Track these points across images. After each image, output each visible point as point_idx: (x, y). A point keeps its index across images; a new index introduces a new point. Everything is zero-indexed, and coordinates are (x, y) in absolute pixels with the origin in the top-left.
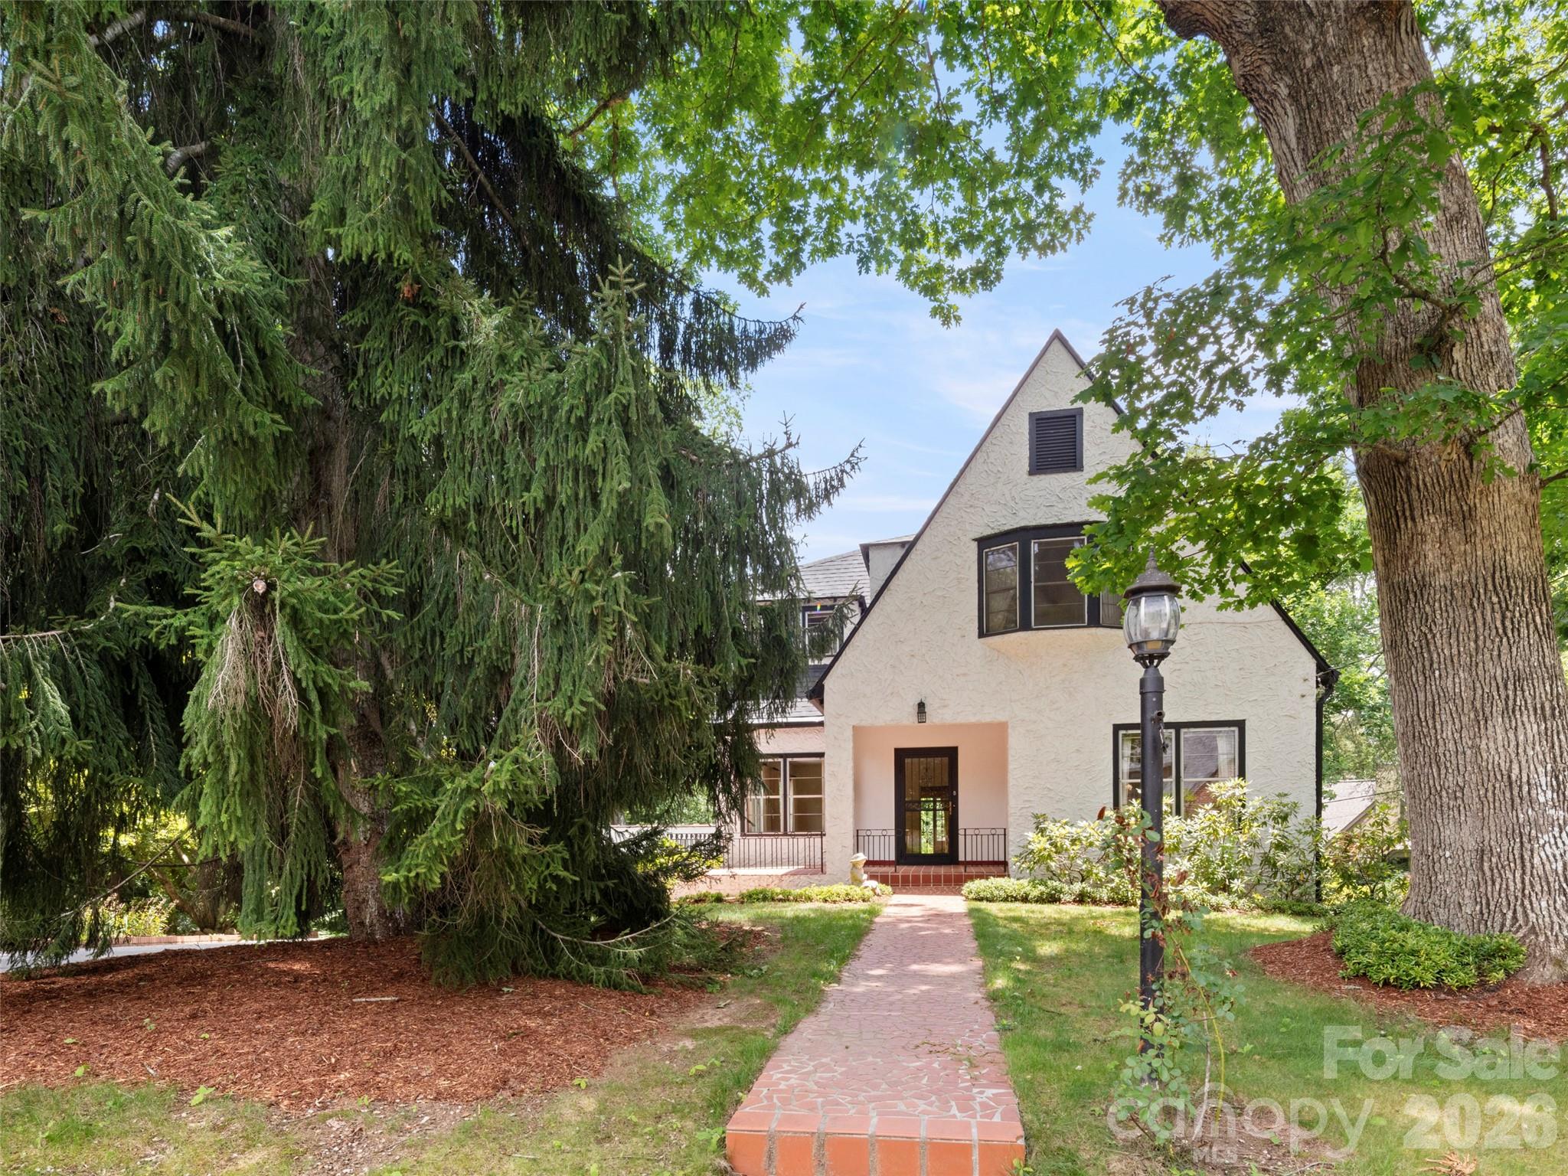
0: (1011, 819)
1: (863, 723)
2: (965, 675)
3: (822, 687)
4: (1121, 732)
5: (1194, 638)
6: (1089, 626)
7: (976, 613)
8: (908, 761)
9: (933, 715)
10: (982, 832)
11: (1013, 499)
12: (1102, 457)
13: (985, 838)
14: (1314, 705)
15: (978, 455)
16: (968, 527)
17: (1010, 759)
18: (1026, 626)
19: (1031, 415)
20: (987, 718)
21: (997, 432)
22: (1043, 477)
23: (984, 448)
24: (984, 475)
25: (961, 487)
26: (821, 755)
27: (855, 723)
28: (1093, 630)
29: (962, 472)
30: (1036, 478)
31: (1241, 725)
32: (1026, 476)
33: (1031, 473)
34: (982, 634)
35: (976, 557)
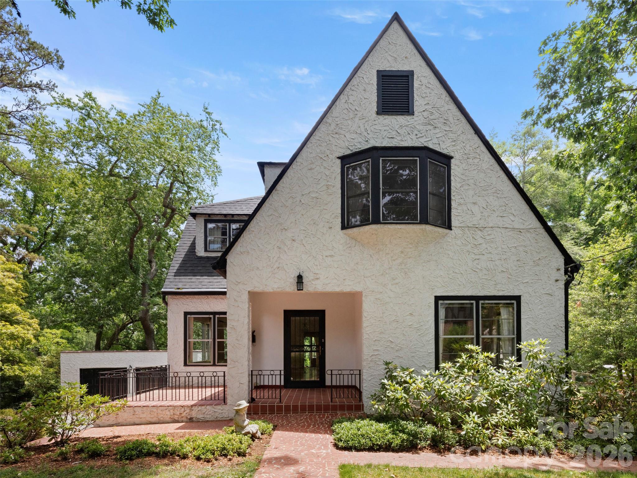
0: (364, 363)
1: (257, 290)
2: (332, 256)
3: (225, 261)
4: (440, 302)
5: (488, 237)
6: (421, 223)
7: (340, 211)
8: (293, 319)
9: (310, 286)
10: (344, 372)
11: (366, 130)
12: (427, 107)
13: (346, 377)
14: (563, 287)
15: (342, 97)
16: (334, 148)
17: (364, 319)
18: (376, 221)
19: (378, 72)
20: (347, 289)
21: (354, 81)
22: (386, 117)
23: (345, 92)
24: (345, 111)
25: (329, 119)
26: (225, 313)
27: (249, 289)
28: (423, 226)
29: (330, 108)
30: (381, 117)
31: (518, 299)
32: (375, 115)
33: (378, 113)
34: (343, 227)
35: (339, 171)
